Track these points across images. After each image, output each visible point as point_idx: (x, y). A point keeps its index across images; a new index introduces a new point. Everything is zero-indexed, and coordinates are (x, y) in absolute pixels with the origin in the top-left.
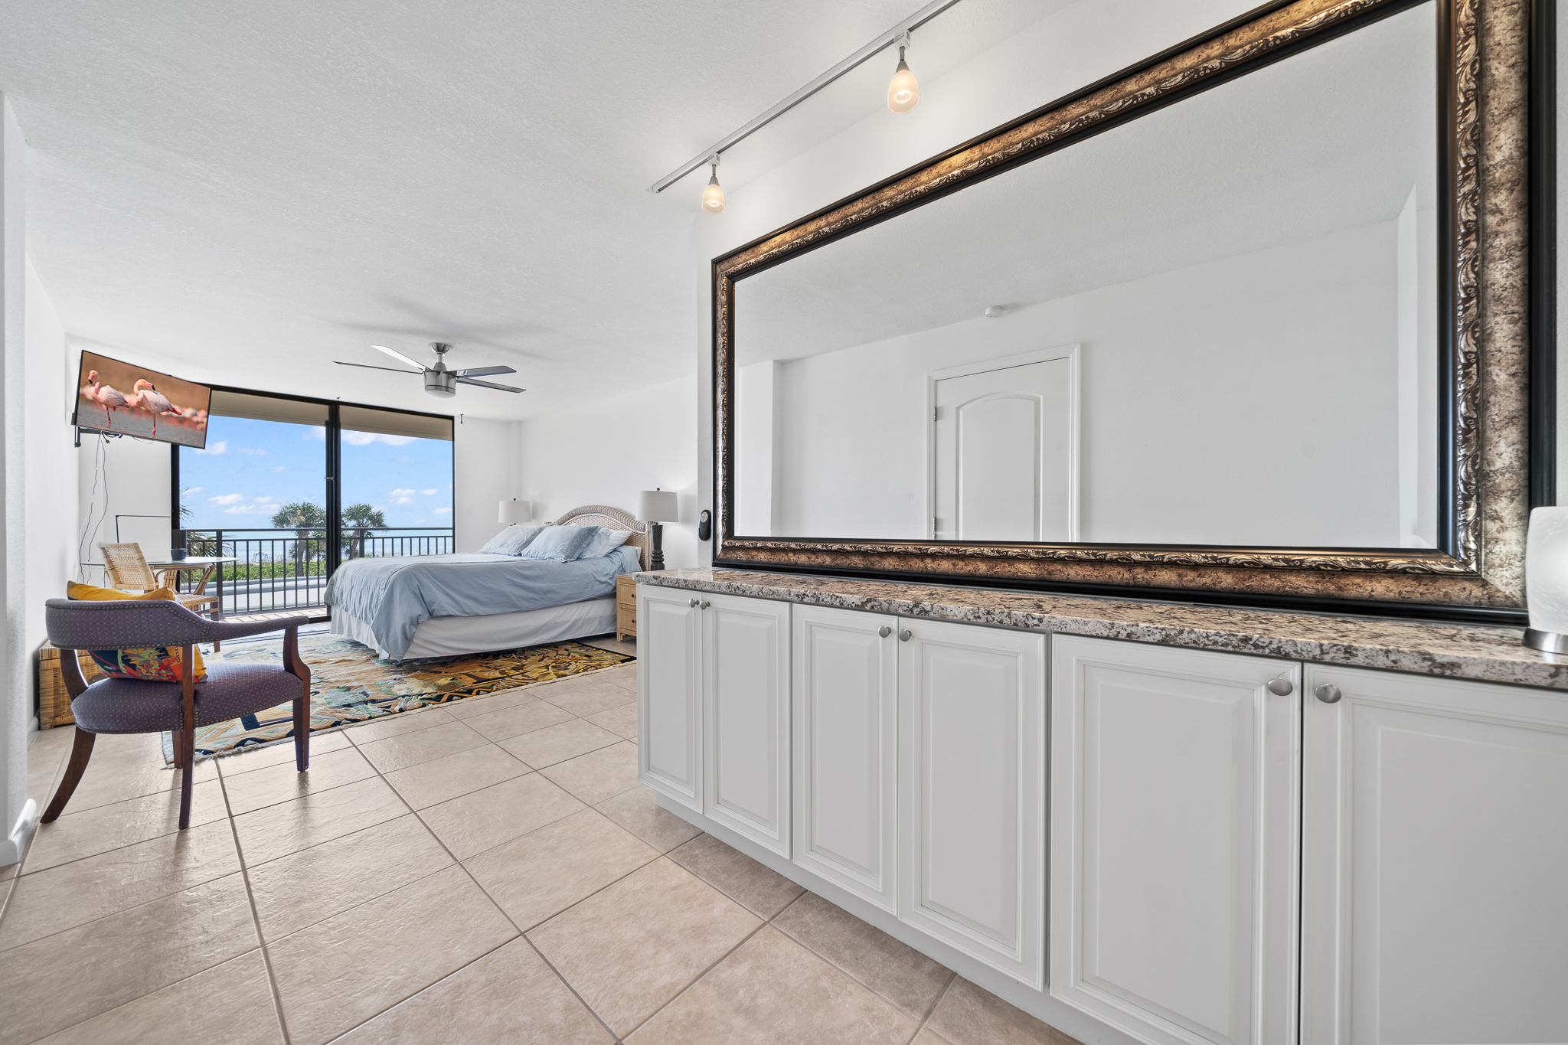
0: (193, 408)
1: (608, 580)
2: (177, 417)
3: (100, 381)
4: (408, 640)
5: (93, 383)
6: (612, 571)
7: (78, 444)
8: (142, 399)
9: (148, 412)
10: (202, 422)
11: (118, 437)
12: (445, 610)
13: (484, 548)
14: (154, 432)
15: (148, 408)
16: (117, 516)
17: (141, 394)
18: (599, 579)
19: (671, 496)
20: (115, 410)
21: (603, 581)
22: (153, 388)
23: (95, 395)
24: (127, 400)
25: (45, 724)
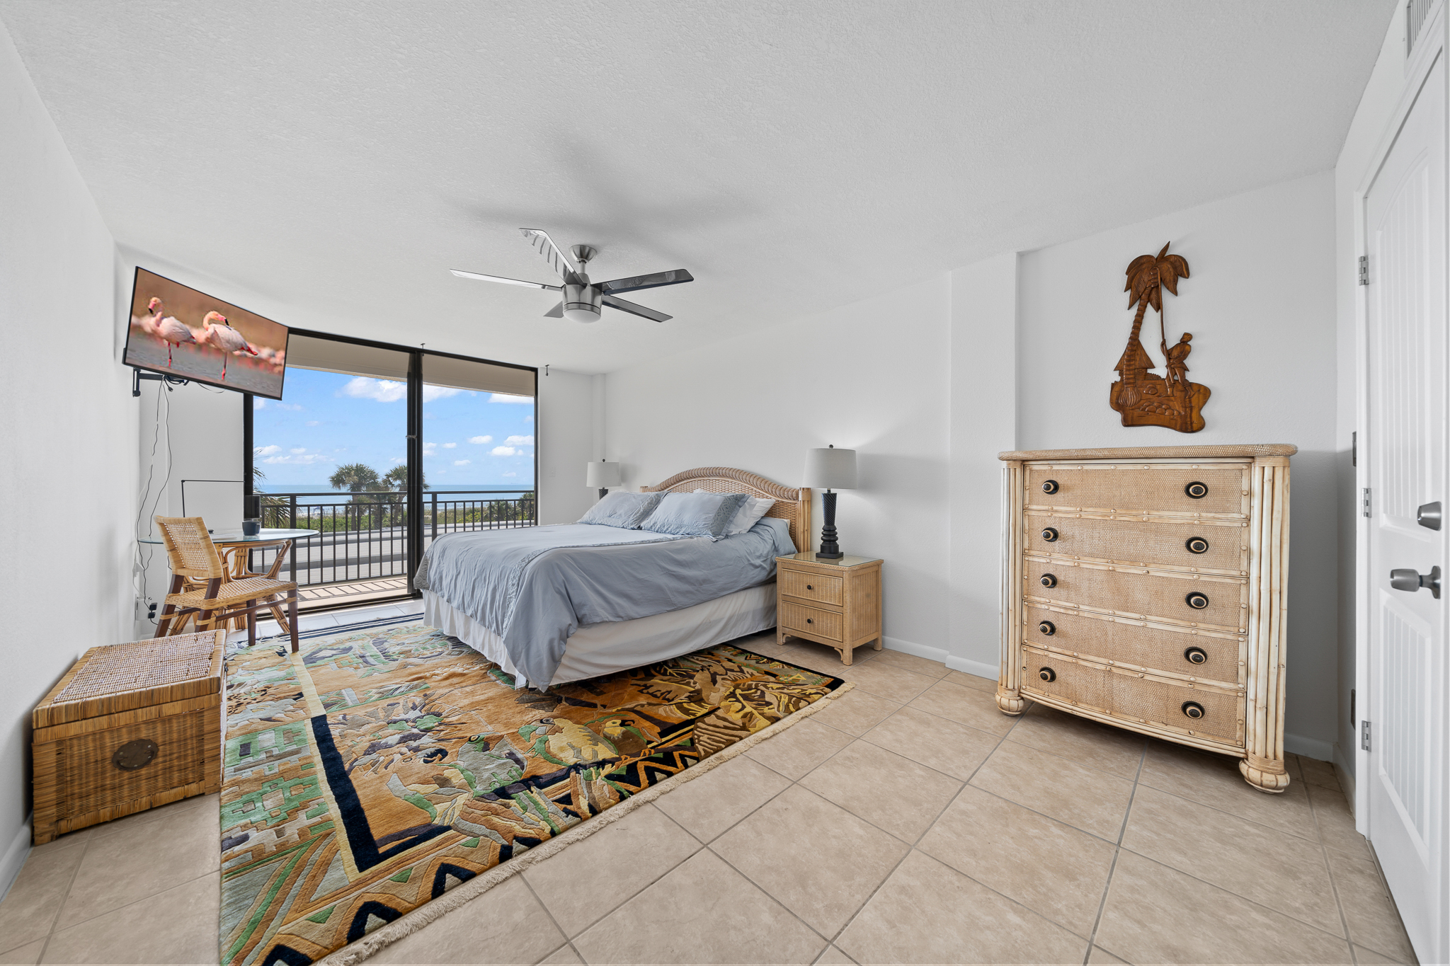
0: (271, 347)
1: (762, 564)
2: (252, 358)
3: (163, 310)
4: (555, 660)
5: (154, 312)
6: (765, 552)
7: (137, 393)
8: (212, 335)
9: (218, 350)
10: (280, 365)
11: (182, 384)
12: (598, 616)
13: (586, 517)
14: (224, 375)
15: (219, 346)
16: (183, 481)
17: (212, 328)
18: (752, 562)
19: (849, 453)
20: (178, 346)
21: (757, 564)
22: (227, 322)
23: (154, 327)
24: (194, 335)
25: (41, 835)
